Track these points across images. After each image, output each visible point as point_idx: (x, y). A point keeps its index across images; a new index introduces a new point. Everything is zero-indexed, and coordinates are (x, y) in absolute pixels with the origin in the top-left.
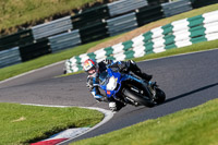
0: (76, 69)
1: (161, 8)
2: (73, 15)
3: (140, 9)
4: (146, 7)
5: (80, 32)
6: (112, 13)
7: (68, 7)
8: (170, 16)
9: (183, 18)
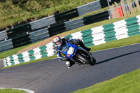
0: (10, 64)
1: (64, 24)
2: (8, 29)
3: (51, 25)
4: (54, 24)
5: (12, 41)
6: (32, 28)
7: (5, 25)
8: (70, 29)
9: (78, 31)
